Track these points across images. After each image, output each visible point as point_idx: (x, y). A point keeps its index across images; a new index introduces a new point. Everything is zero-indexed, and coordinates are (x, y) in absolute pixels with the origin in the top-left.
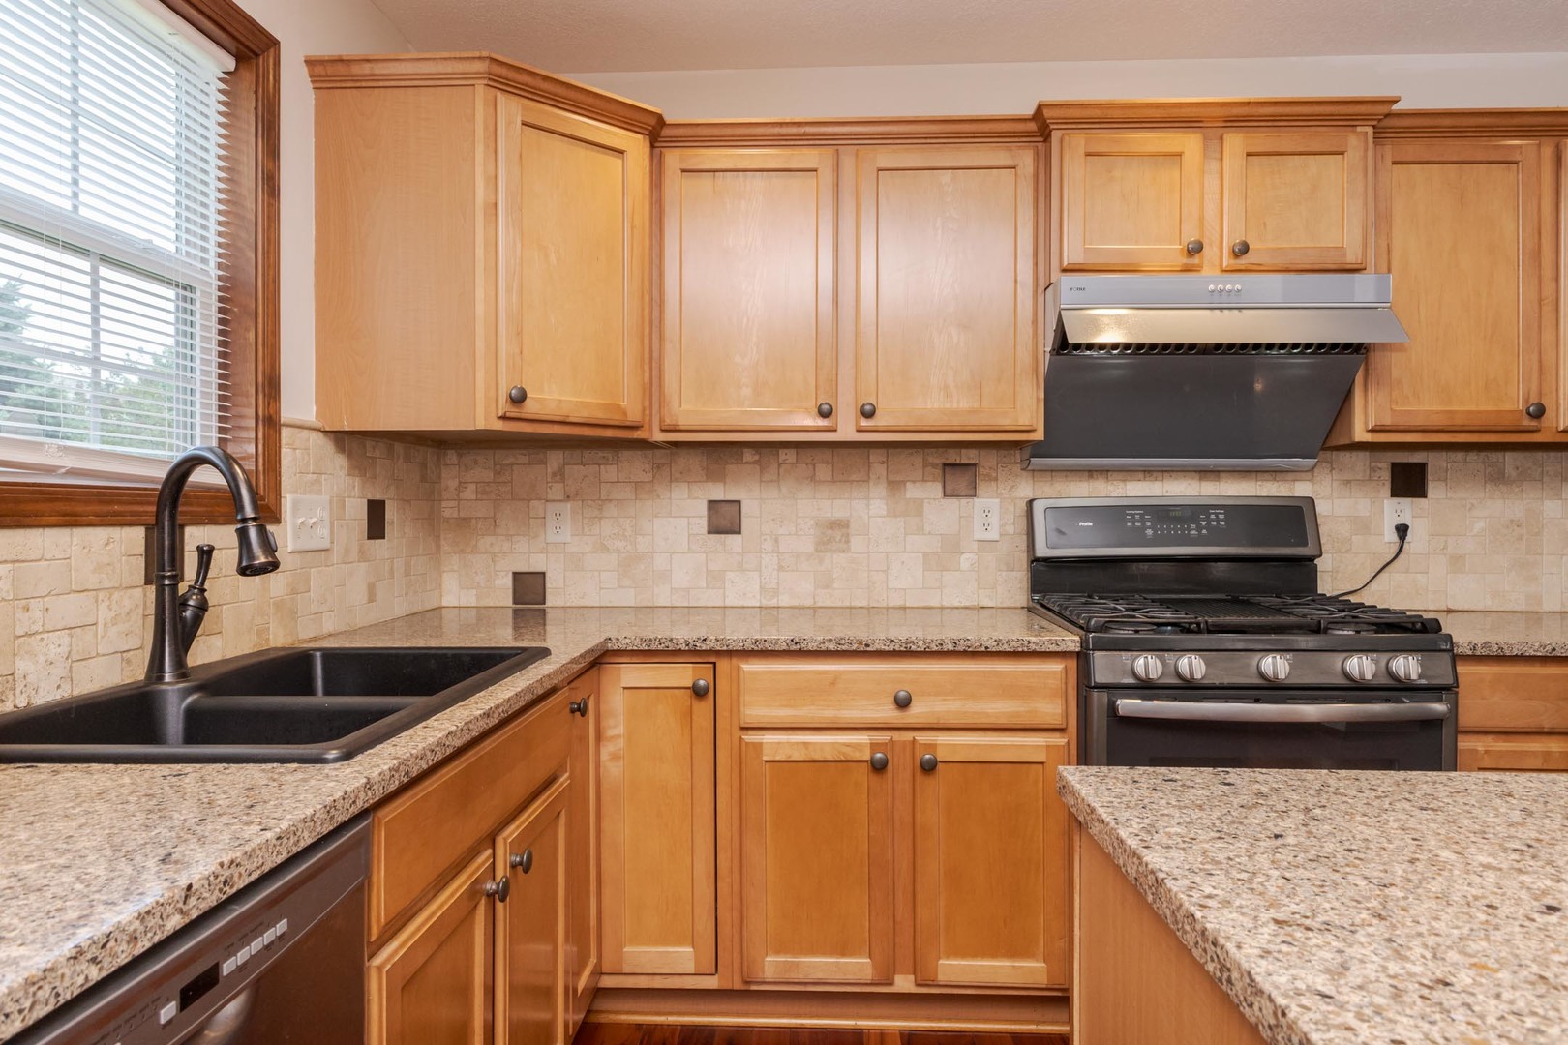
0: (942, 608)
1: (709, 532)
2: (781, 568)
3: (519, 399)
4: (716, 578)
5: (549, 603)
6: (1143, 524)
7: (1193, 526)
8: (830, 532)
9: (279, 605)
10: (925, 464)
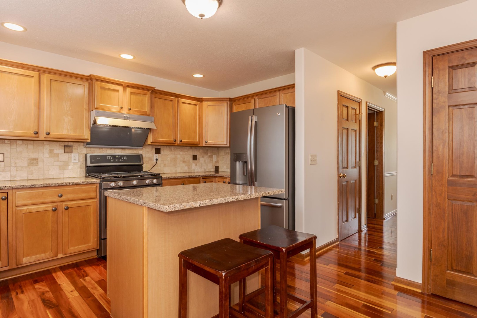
0: (64, 178)
2: (17, 170)
6: (111, 159)
7: (121, 159)
8: (32, 161)
10: (60, 145)
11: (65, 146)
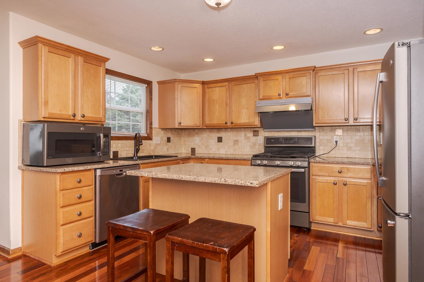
1: (218, 142)
2: (228, 148)
3: (180, 123)
4: (219, 149)
5: (196, 153)
6: (282, 141)
7: (291, 141)
8: (235, 142)
9: (152, 150)
10: (250, 131)
11: (254, 131)
